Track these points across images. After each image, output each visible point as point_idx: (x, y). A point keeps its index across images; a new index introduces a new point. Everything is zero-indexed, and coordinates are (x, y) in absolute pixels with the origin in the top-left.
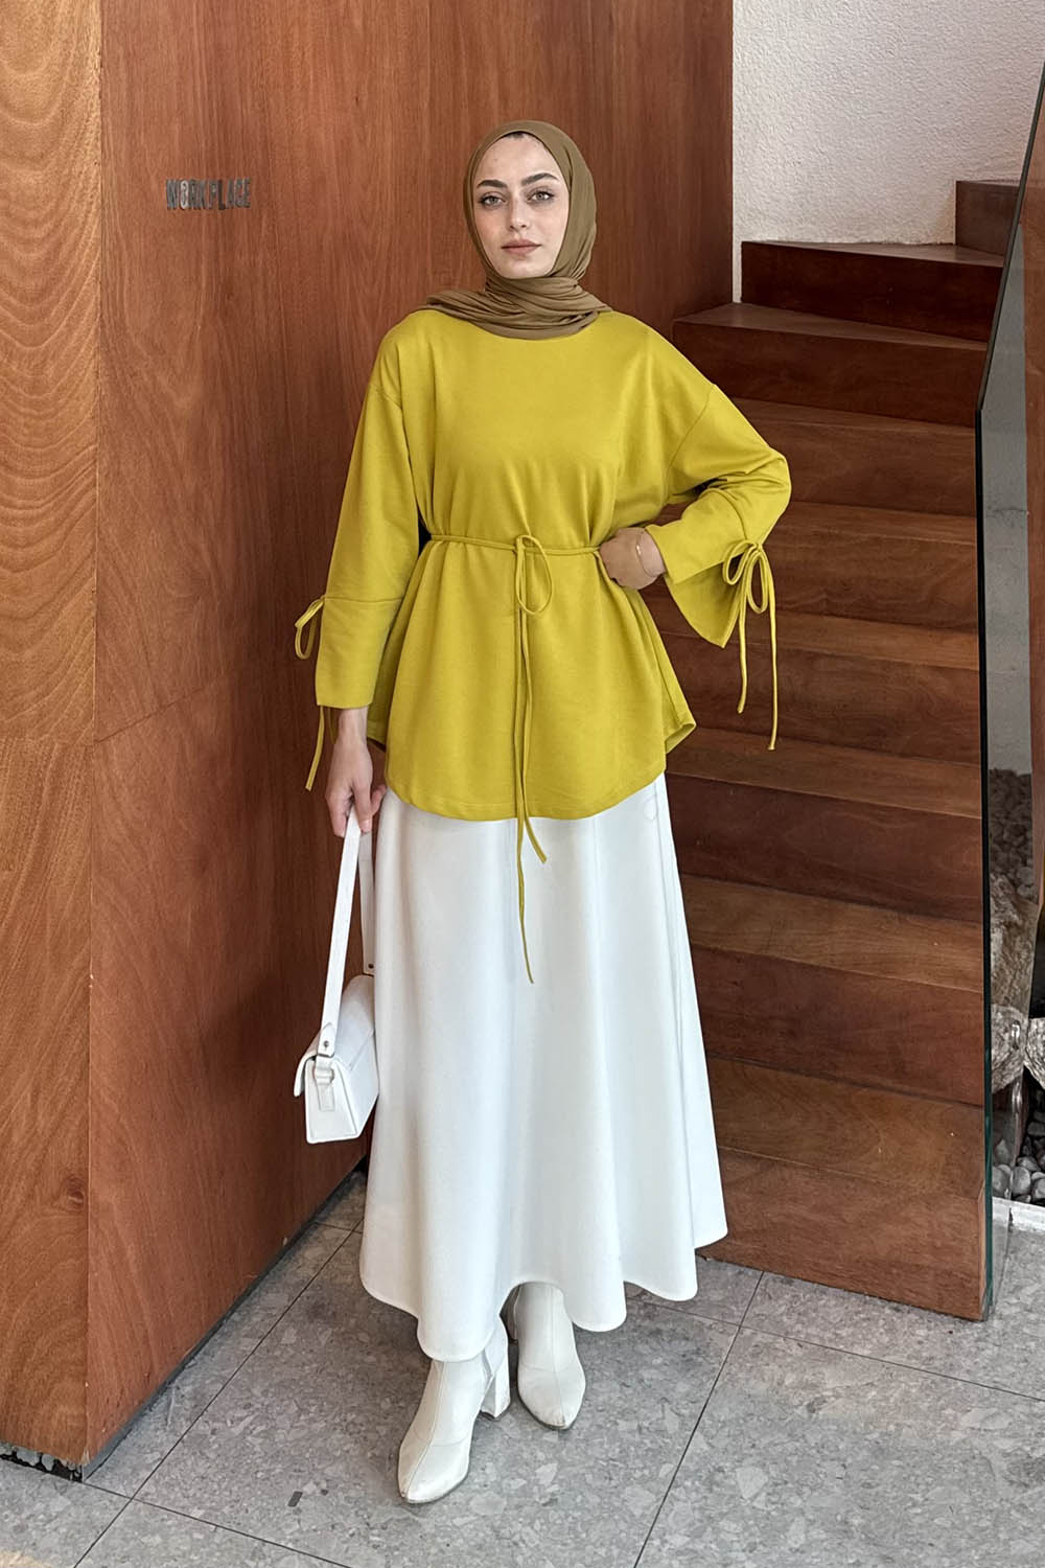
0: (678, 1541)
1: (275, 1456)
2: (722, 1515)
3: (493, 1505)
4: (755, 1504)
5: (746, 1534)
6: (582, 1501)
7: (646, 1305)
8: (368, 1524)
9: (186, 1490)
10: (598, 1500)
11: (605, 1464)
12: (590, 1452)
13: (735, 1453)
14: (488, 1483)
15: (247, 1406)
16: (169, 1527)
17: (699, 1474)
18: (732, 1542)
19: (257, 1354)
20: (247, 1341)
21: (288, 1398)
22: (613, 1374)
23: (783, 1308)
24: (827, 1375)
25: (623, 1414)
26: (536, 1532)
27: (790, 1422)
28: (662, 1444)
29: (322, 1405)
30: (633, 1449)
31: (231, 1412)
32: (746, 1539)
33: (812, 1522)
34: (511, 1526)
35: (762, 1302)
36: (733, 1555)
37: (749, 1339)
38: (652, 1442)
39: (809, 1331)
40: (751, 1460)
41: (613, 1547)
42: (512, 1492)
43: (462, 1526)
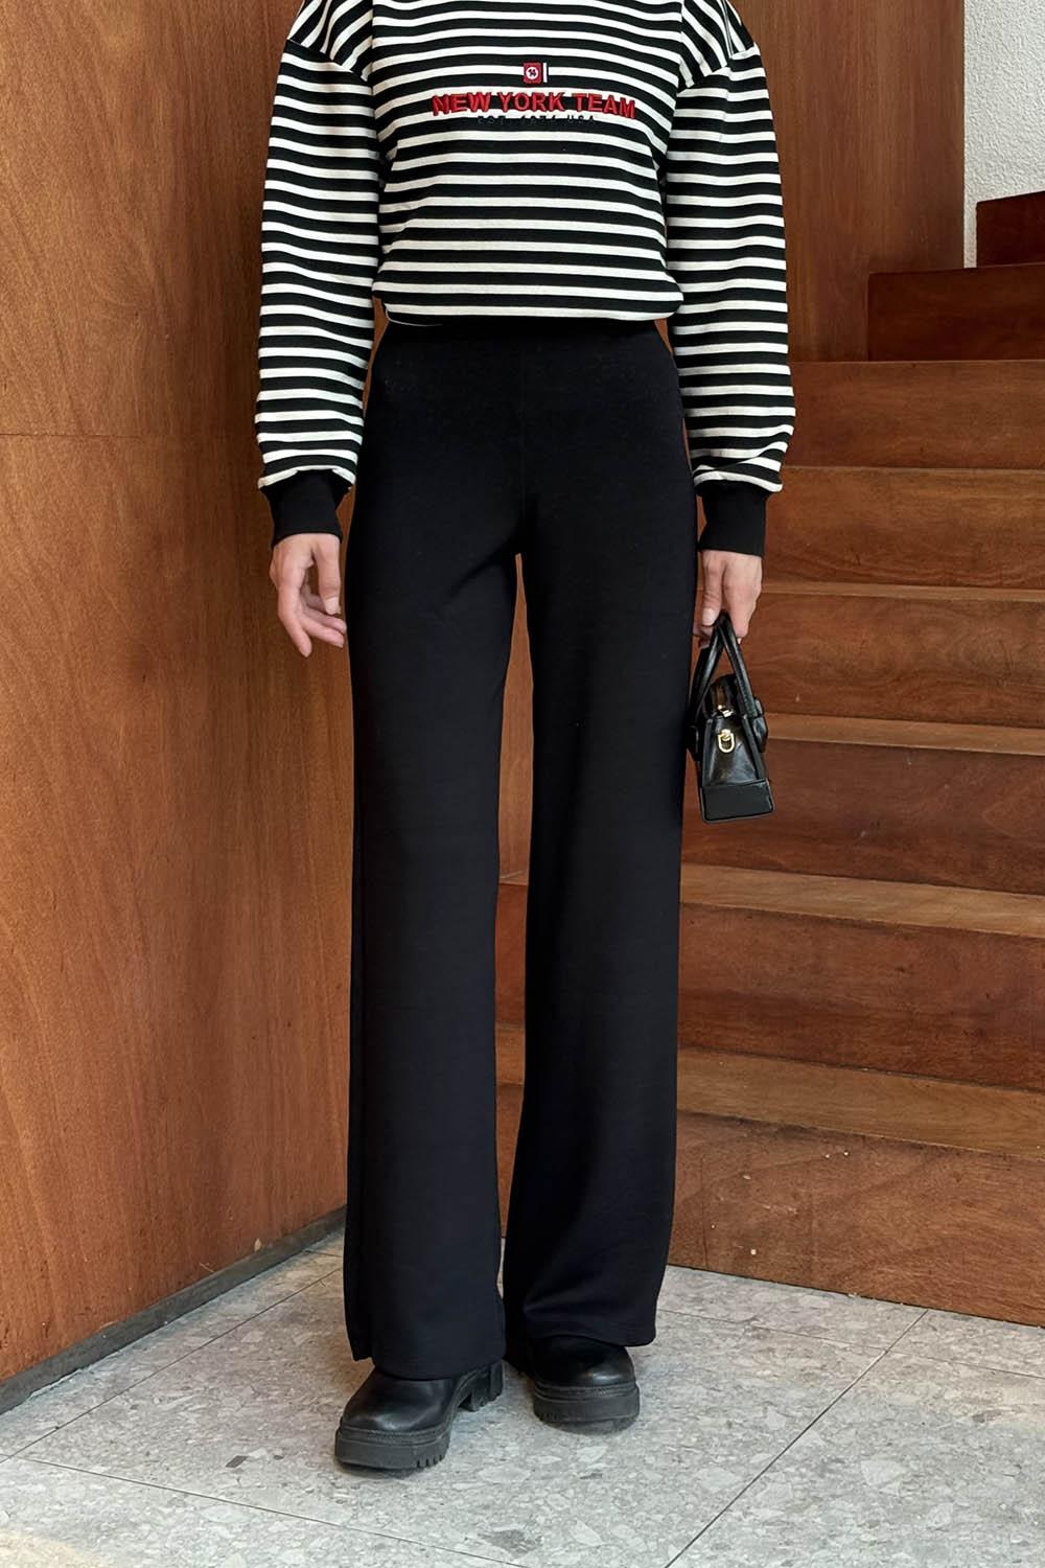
0: (769, 1514)
1: (216, 1429)
2: (834, 1496)
3: (514, 1475)
4: (881, 1490)
5: (867, 1513)
6: (637, 1479)
7: (755, 1328)
8: (333, 1484)
9: (88, 1451)
10: (661, 1477)
11: (674, 1450)
12: (654, 1439)
13: (860, 1449)
14: (508, 1458)
15: (188, 1388)
16: (58, 1479)
17: (807, 1462)
18: (845, 1518)
19: (206, 1348)
20: (198, 1339)
21: (242, 1384)
22: (698, 1380)
23: (952, 1339)
24: (1006, 1393)
25: (707, 1412)
26: (567, 1498)
27: (945, 1428)
28: (757, 1436)
29: (288, 1391)
30: (716, 1439)
31: (161, 1394)
32: (865, 1517)
33: (962, 1508)
34: (533, 1492)
35: (922, 1333)
36: (844, 1529)
37: (900, 1361)
38: (744, 1435)
39: (986, 1358)
40: (885, 1455)
41: (673, 1515)
42: (541, 1467)
43: (465, 1490)
